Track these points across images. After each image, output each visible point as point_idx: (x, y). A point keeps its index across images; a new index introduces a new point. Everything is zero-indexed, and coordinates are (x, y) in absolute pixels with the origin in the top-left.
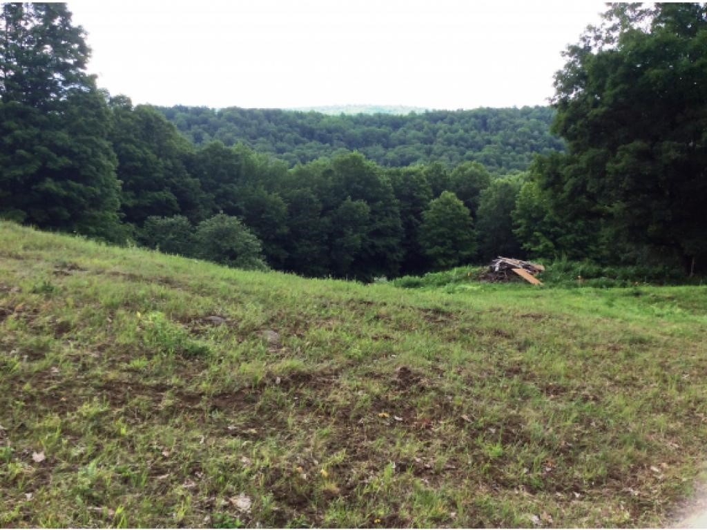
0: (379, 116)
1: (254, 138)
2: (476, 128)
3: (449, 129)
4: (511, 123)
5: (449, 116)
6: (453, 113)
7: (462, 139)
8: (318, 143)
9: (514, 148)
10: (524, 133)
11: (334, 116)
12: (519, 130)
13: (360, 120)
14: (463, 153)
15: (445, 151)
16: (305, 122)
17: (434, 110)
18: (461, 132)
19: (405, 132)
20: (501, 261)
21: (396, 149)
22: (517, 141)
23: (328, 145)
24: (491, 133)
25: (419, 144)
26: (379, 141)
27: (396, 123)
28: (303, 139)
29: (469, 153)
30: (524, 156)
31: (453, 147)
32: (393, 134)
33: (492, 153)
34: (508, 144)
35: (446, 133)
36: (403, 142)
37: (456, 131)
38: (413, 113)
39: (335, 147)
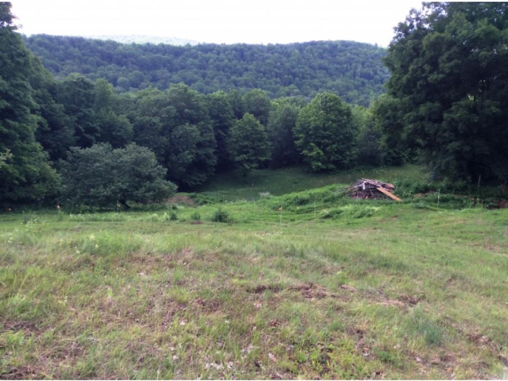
0: (163, 45)
1: (63, 60)
2: (237, 59)
3: (217, 58)
4: (261, 56)
5: (216, 48)
6: (219, 46)
7: (226, 66)
8: (116, 66)
9: (264, 75)
10: (270, 64)
11: (126, 45)
12: (268, 61)
13: (148, 48)
14: (228, 78)
15: (216, 75)
16: (104, 48)
17: (204, 43)
18: (226, 61)
19: (184, 59)
20: (365, 182)
21: (179, 73)
22: (266, 70)
23: (124, 67)
24: (248, 63)
25: (195, 70)
26: (165, 66)
27: (177, 52)
28: (103, 62)
29: (233, 78)
30: (272, 81)
31: (221, 72)
32: (175, 61)
33: (249, 78)
34: (259, 72)
35: (215, 61)
36: (183, 68)
37: (222, 60)
38: (188, 45)
39: (130, 69)
